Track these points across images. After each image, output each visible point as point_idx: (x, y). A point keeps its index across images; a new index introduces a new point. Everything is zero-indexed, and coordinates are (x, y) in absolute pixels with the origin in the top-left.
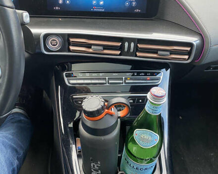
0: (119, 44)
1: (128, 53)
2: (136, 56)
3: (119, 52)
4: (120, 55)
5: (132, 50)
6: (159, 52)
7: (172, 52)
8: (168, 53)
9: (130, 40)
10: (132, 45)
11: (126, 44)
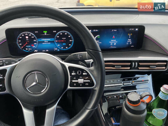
0: (130, 64)
1: (134, 68)
2: (138, 69)
3: (129, 68)
4: (130, 69)
5: (136, 66)
6: (151, 66)
7: (157, 66)
8: (155, 66)
9: (135, 61)
10: (136, 64)
11: (133, 64)
